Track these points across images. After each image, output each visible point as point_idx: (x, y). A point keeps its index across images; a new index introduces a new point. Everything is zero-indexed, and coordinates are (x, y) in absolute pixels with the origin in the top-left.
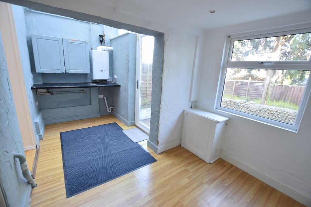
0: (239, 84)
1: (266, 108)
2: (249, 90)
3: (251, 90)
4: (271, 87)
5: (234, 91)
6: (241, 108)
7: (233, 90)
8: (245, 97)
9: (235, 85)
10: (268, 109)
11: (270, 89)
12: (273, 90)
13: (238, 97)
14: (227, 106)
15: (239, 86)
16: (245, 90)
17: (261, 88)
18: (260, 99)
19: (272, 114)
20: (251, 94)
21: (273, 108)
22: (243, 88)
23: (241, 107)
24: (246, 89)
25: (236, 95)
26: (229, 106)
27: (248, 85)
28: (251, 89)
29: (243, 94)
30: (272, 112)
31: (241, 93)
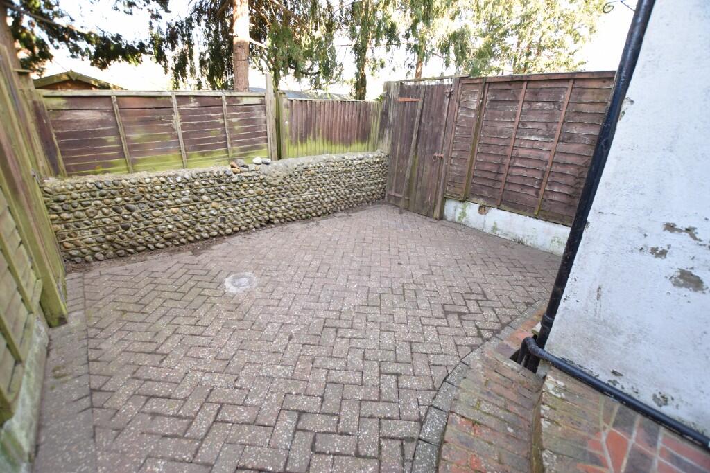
0: (192, 105)
1: (298, 165)
2: (231, 123)
3: (235, 124)
4: (286, 106)
5: (185, 136)
6: (245, 188)
7: (180, 132)
8: (227, 151)
9: (181, 112)
10: (304, 166)
11: (285, 113)
12: (292, 113)
13: (202, 154)
14: (195, 197)
15: (194, 112)
16: (217, 125)
17: (260, 114)
18: (263, 148)
19: (313, 175)
20: (239, 137)
21: (311, 161)
22: (211, 118)
23: (245, 185)
24: (221, 121)
25: (194, 149)
26: (203, 194)
27: (225, 106)
28: (234, 120)
29: (215, 140)
30: (312, 172)
31: (209, 140)
